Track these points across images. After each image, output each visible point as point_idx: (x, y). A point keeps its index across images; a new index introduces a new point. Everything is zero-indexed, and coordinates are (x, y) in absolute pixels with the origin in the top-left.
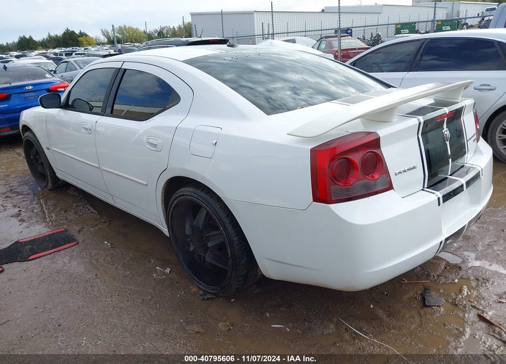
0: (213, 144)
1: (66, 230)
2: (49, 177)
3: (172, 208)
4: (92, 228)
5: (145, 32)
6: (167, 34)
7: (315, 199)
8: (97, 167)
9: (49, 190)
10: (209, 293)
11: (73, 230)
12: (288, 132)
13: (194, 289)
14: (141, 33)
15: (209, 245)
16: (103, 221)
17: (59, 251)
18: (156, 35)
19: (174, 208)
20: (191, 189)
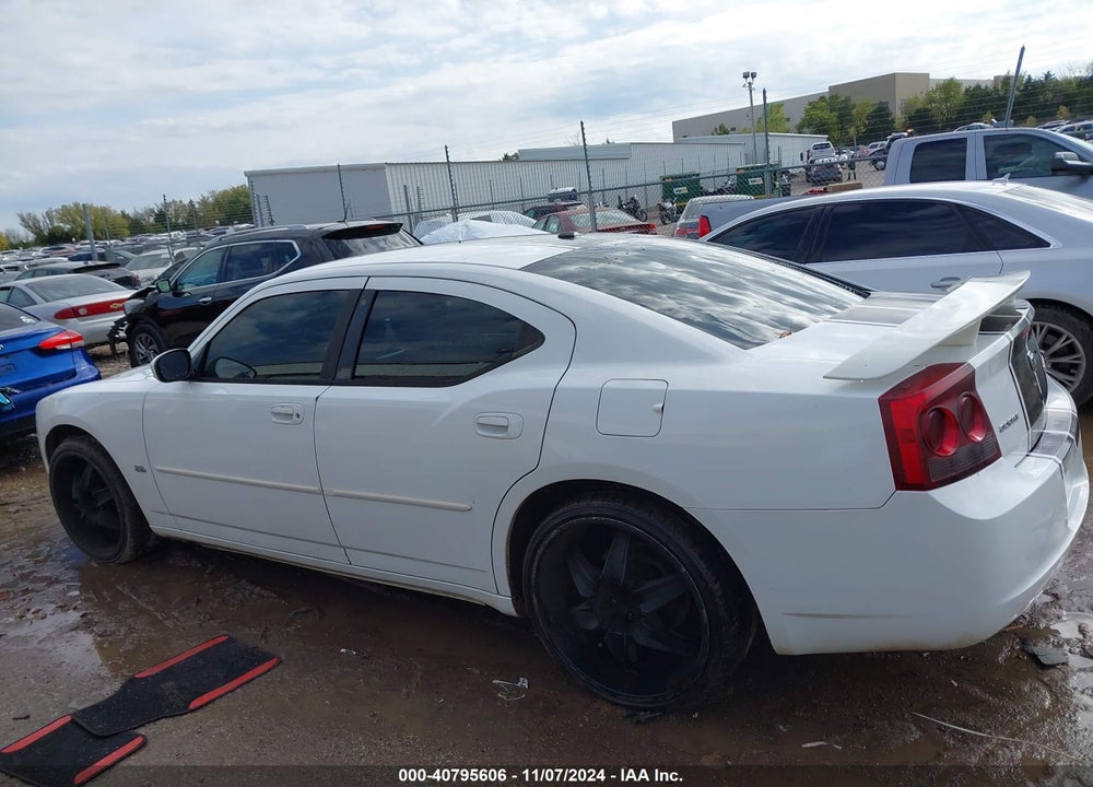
0: (656, 411)
1: (231, 640)
2: (129, 535)
3: (542, 548)
4: (288, 625)
5: (124, 216)
6: (177, 217)
7: (902, 483)
8: (314, 492)
9: (121, 564)
10: (639, 709)
11: (249, 636)
12: (826, 373)
13: (606, 709)
14: (115, 218)
15: (645, 608)
16: (303, 609)
17: (248, 682)
18: (152, 220)
19: (547, 548)
20: (596, 503)
